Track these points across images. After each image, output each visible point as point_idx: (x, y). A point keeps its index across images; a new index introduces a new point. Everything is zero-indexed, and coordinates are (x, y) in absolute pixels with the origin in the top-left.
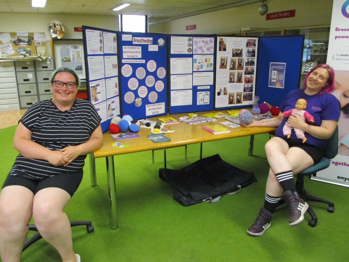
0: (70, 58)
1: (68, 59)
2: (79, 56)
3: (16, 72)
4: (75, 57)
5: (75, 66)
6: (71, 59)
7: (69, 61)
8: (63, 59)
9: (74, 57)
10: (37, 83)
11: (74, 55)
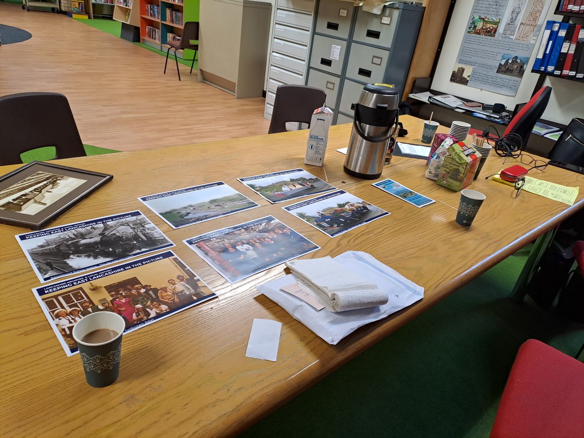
0: (497, 23)
1: (489, 26)
2: (535, 20)
3: (314, 33)
4: (520, 19)
5: (503, 58)
6: (501, 29)
7: (491, 33)
8: (473, 23)
9: (512, 21)
10: (343, 77)
11: (518, 14)
